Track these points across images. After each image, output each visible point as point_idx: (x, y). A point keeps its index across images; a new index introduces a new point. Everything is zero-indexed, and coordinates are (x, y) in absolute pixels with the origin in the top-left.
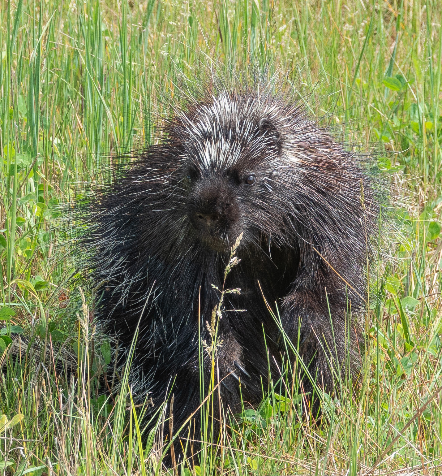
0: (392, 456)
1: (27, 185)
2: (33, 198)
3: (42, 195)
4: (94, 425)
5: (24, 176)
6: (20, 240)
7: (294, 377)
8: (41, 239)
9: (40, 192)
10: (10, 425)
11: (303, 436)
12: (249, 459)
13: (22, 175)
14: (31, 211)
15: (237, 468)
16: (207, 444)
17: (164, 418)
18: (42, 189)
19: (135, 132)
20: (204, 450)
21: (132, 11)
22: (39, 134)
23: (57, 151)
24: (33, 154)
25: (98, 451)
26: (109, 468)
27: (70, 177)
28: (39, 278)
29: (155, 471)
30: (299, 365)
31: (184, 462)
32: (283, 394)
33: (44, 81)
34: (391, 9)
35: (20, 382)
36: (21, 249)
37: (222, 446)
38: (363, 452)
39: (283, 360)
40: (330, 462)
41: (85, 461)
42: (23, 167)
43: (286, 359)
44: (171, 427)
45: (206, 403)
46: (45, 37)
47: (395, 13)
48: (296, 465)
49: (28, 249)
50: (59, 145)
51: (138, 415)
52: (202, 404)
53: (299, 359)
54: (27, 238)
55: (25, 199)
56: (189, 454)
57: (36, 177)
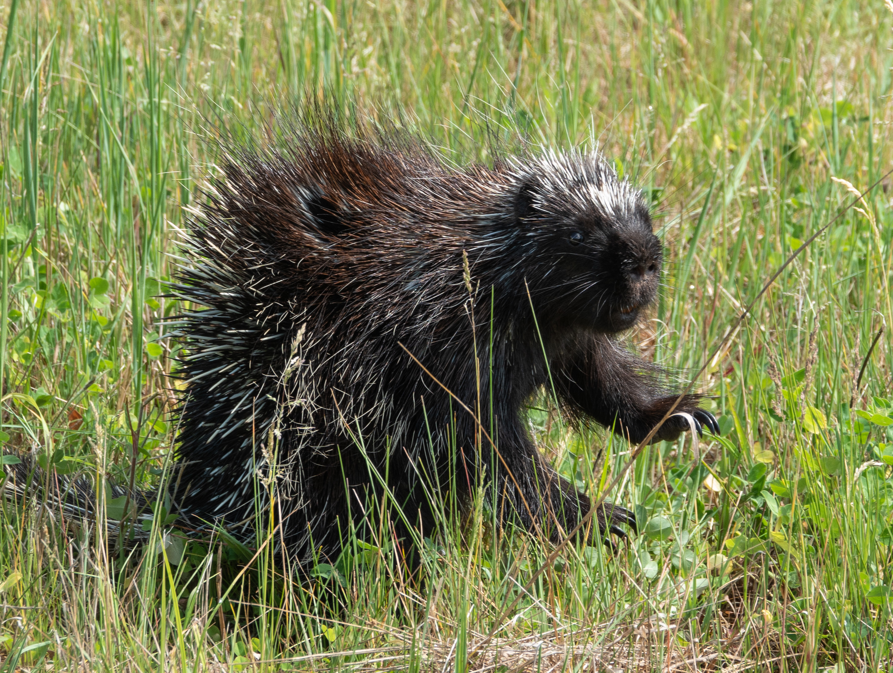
0: (515, 619)
1: (22, 267)
2: (32, 283)
3: (44, 280)
4: (116, 585)
5: (19, 255)
6: (15, 341)
7: (381, 517)
8: (43, 338)
9: (42, 275)
10: (4, 588)
11: (395, 594)
12: (324, 628)
13: (16, 254)
14: (30, 302)
15: (307, 640)
16: (267, 609)
17: (208, 575)
18: (44, 272)
19: (169, 193)
20: (263, 615)
21: (165, 30)
22: (38, 197)
23: (64, 220)
24: (31, 225)
25: (121, 620)
26: (136, 642)
27: (83, 255)
28: (42, 391)
29: (198, 645)
30: (389, 501)
31: (235, 634)
32: (368, 540)
33: (44, 127)
34: (513, 23)
35: (16, 530)
36: (18, 353)
37: (287, 611)
38: (475, 614)
39: (367, 493)
40: (432, 631)
41: (104, 633)
42: (17, 243)
43: (371, 493)
44: (219, 587)
45: (264, 549)
46: (45, 68)
47: (518, 28)
48: (387, 634)
49: (26, 352)
50: (68, 212)
51: (173, 573)
52: (260, 550)
53: (388, 493)
54: (25, 338)
55: (21, 285)
56: (242, 621)
57: (35, 255)
